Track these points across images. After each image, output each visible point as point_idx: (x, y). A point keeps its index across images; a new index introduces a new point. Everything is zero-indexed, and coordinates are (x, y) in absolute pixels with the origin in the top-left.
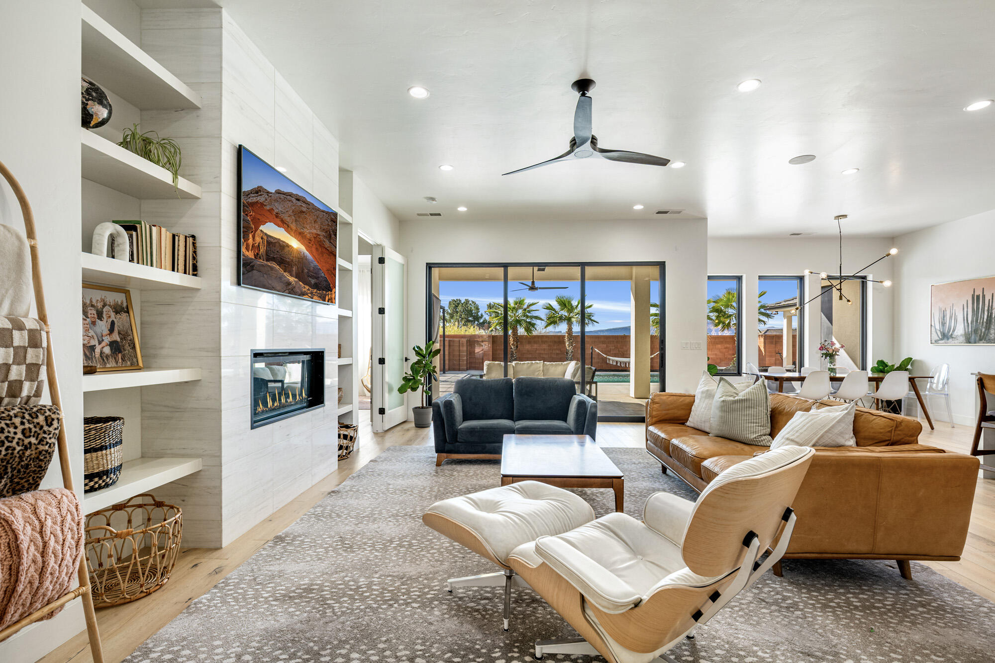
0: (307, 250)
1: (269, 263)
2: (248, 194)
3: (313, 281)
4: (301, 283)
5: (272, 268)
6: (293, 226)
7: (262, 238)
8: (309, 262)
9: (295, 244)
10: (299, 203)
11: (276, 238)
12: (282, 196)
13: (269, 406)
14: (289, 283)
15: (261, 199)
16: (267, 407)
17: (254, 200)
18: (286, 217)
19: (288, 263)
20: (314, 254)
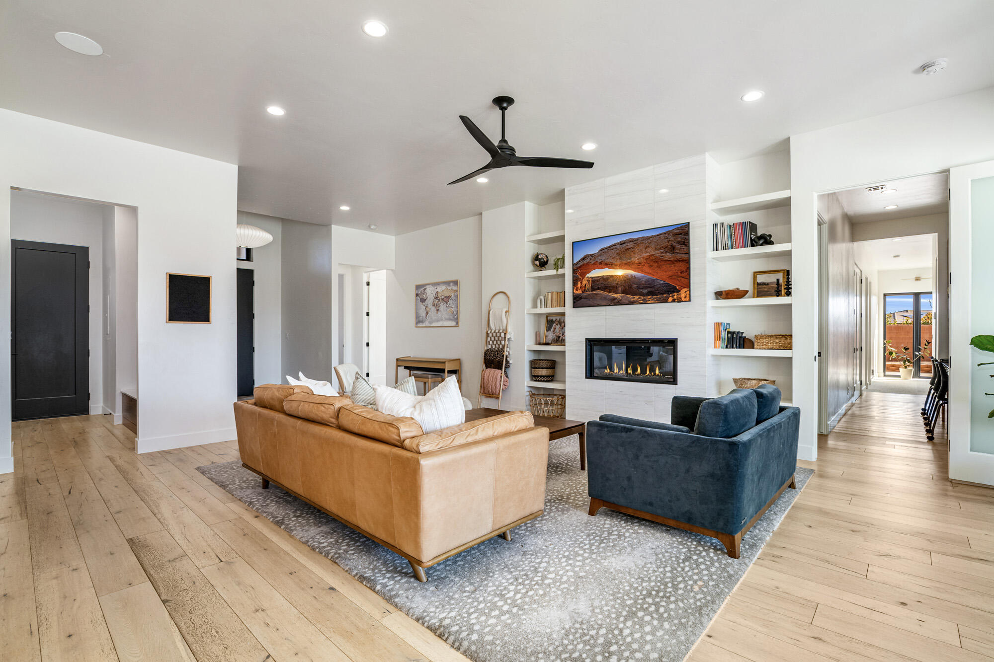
0: (635, 271)
1: (594, 292)
2: (577, 263)
3: (645, 291)
4: (629, 296)
5: (597, 294)
6: (619, 262)
7: (588, 281)
8: (639, 279)
9: (619, 273)
10: (624, 245)
11: (600, 276)
12: (605, 250)
13: (615, 372)
14: (614, 299)
15: (587, 261)
16: (614, 372)
17: (582, 263)
18: (610, 260)
19: (613, 287)
20: (646, 271)
